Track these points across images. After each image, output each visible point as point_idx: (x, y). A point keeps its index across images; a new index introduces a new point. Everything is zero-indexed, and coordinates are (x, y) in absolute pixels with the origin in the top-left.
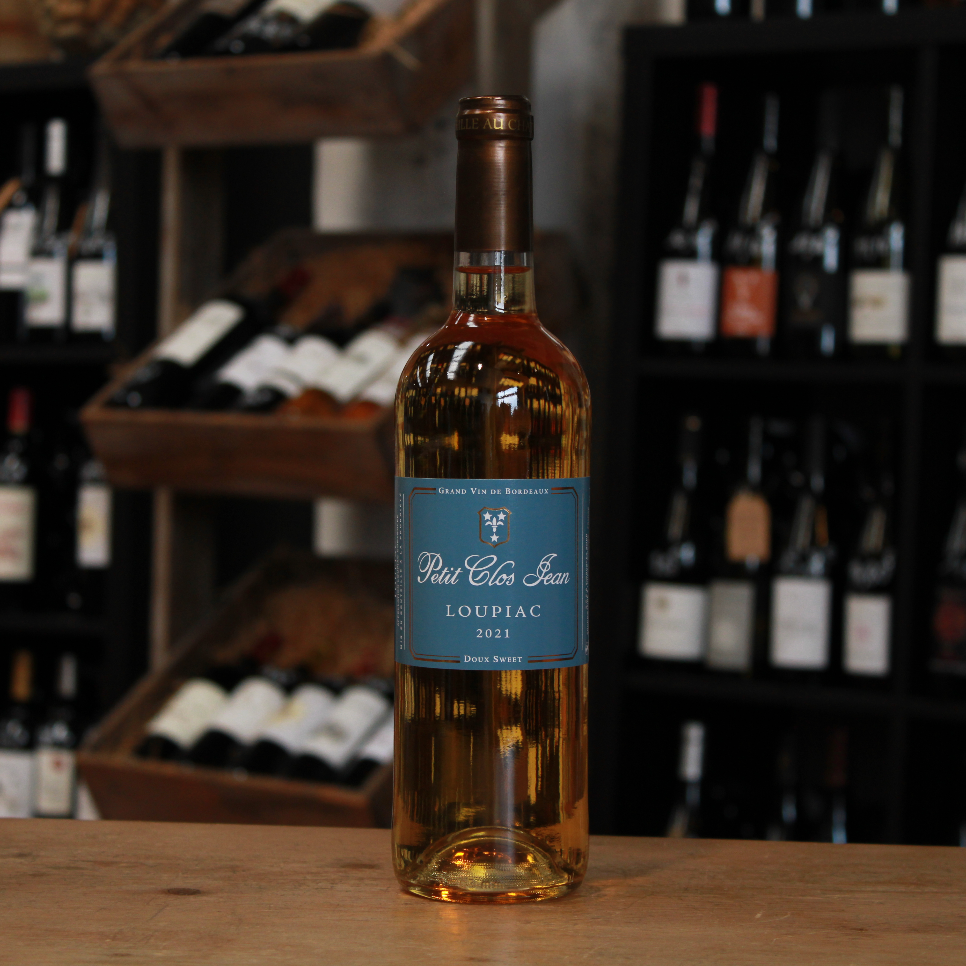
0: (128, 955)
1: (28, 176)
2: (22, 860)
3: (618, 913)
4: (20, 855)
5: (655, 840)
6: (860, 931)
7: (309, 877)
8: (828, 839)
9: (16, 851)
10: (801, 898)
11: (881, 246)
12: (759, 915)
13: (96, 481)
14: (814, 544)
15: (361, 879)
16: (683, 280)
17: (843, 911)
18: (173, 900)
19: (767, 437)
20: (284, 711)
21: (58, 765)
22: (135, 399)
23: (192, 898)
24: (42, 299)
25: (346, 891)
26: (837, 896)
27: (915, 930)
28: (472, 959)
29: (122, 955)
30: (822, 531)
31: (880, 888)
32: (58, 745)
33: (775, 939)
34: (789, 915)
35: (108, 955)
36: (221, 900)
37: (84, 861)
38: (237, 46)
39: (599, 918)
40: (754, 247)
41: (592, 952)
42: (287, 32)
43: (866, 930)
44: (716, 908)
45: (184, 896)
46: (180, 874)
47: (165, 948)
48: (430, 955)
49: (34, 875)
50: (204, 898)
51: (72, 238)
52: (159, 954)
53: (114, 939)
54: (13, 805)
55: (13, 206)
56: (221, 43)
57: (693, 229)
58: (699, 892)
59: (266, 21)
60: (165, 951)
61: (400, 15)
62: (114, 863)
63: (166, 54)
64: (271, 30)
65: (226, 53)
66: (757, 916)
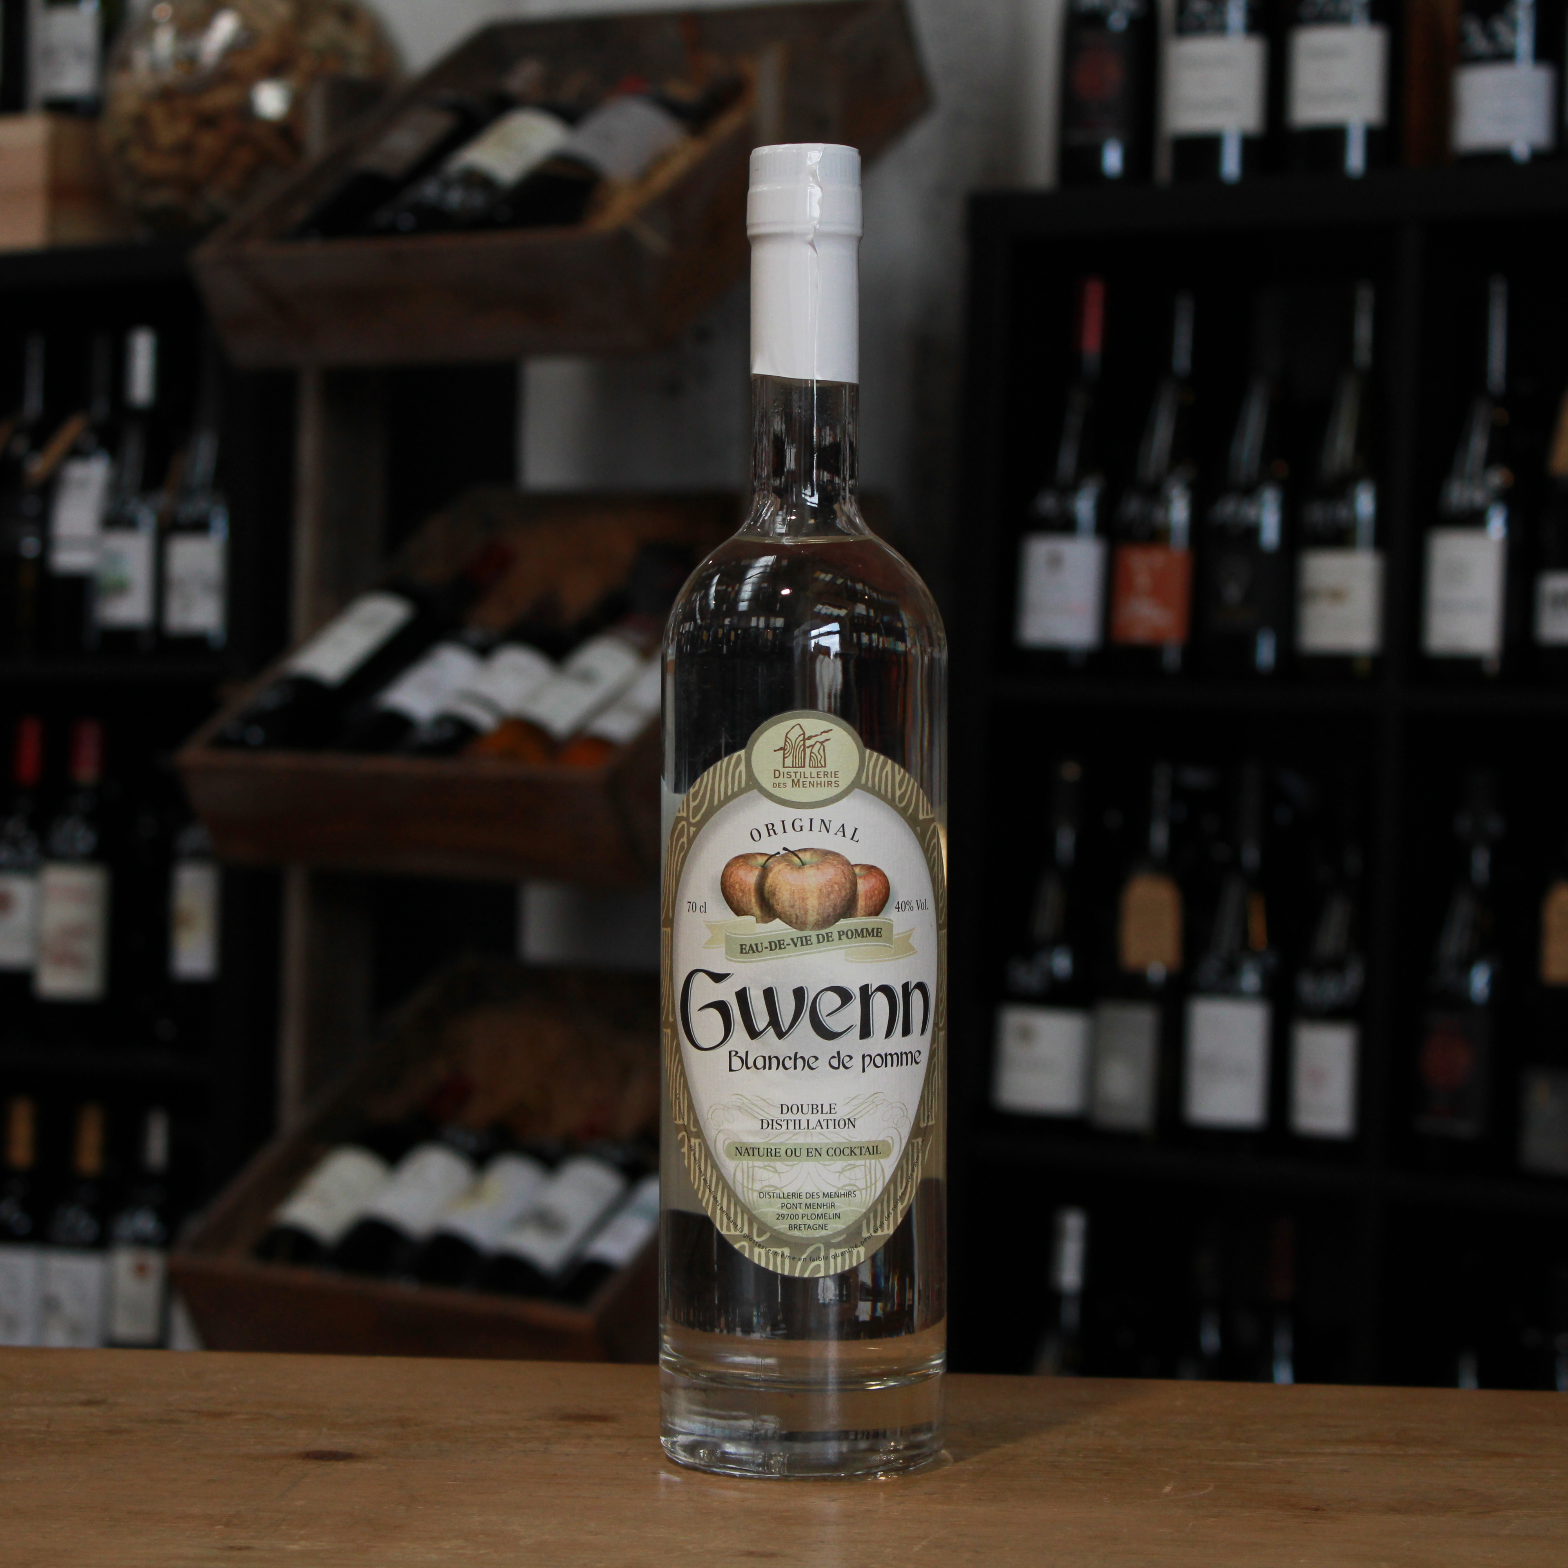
0: (248, 1548)
1: (100, 408)
2: (93, 1410)
3: (963, 1485)
4: (89, 1403)
5: (1016, 1380)
6: (1314, 1512)
7: (512, 1434)
8: (1268, 1377)
9: (83, 1397)
10: (1229, 1463)
11: (1342, 513)
12: (1167, 1489)
13: (199, 856)
14: (1245, 945)
15: (589, 1437)
16: (1056, 562)
17: (1289, 1482)
18: (313, 1466)
19: (1179, 792)
20: (474, 1192)
21: (141, 1270)
22: (256, 734)
23: (341, 1465)
24: (120, 588)
25: (567, 1455)
26: (1281, 1460)
27: (1394, 1510)
28: (750, 1554)
29: (240, 1549)
30: (1258, 928)
31: (1343, 1449)
32: (141, 1242)
33: (1191, 1524)
34: (1211, 1488)
35: (219, 1549)
36: (384, 1467)
37: (183, 1411)
38: (407, 221)
39: (934, 1494)
40: (1159, 515)
41: (924, 1543)
42: (478, 200)
43: (1323, 1510)
44: (1106, 1478)
45: (330, 1463)
46: (325, 1430)
47: (302, 1538)
48: (690, 1547)
49: (110, 1432)
50: (359, 1466)
51: (163, 499)
52: (294, 1547)
53: (228, 1524)
54: (75, 1330)
55: (77, 453)
56: (383, 217)
57: (1070, 489)
58: (1080, 1455)
59: (447, 185)
60: (303, 1543)
61: (644, 176)
62: (230, 1414)
63: (303, 231)
64: (455, 198)
65: (391, 231)
66: (1165, 1489)
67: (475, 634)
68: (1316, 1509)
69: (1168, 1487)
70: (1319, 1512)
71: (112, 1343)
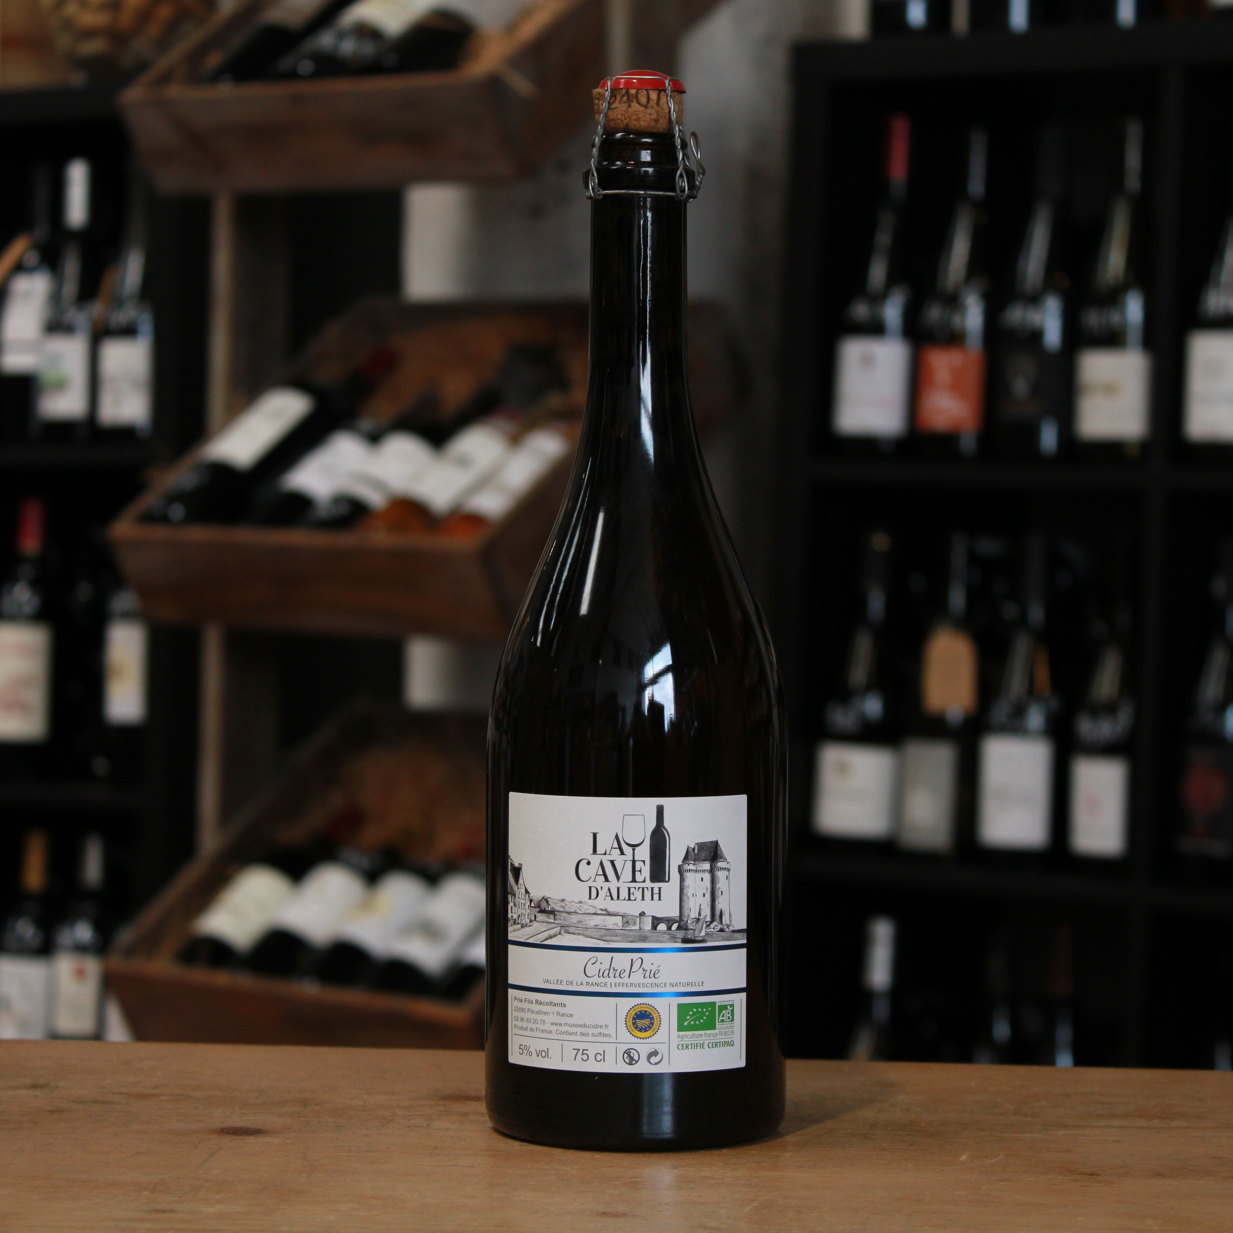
0: (171, 1211)
1: (41, 231)
2: (37, 1092)
4: (34, 1087)
5: (834, 1064)
6: (1090, 1177)
7: (399, 1112)
8: (1051, 1062)
9: (29, 1081)
10: (1017, 1135)
11: (1115, 318)
12: (964, 1157)
13: (128, 616)
14: (1032, 692)
15: (465, 1114)
16: (868, 361)
17: (1070, 1151)
18: (228, 1141)
19: (973, 559)
20: (366, 905)
21: (80, 973)
22: (177, 511)
23: (251, 1139)
24: (60, 385)
25: (446, 1130)
26: (1062, 1132)
27: (1159, 1175)
28: (605, 1214)
29: (164, 1211)
30: (1043, 676)
31: (1116, 1123)
32: (80, 949)
34: (1002, 1157)
35: (146, 1212)
36: (288, 1141)
37: (115, 1093)
38: (306, 67)
39: (764, 1162)
40: (957, 320)
41: (755, 1204)
42: (369, 49)
43: (1098, 1175)
44: (911, 1148)
45: (241, 1137)
46: (237, 1109)
47: (218, 1202)
48: (552, 1209)
49: (52, 1112)
50: (268, 1139)
51: (97, 309)
52: (211, 1210)
53: (153, 1190)
54: (23, 1024)
55: (19, 268)
56: (285, 63)
57: (879, 299)
58: (889, 1129)
59: (341, 35)
60: (218, 1206)
61: (511, 28)
62: (154, 1096)
63: (216, 77)
64: (348, 47)
65: (292, 75)
66: (962, 1158)
67: (367, 424)
68: (1092, 1175)
69: (963, 1156)
70: (1095, 1177)
71: (54, 1036)
